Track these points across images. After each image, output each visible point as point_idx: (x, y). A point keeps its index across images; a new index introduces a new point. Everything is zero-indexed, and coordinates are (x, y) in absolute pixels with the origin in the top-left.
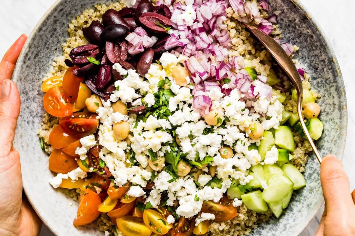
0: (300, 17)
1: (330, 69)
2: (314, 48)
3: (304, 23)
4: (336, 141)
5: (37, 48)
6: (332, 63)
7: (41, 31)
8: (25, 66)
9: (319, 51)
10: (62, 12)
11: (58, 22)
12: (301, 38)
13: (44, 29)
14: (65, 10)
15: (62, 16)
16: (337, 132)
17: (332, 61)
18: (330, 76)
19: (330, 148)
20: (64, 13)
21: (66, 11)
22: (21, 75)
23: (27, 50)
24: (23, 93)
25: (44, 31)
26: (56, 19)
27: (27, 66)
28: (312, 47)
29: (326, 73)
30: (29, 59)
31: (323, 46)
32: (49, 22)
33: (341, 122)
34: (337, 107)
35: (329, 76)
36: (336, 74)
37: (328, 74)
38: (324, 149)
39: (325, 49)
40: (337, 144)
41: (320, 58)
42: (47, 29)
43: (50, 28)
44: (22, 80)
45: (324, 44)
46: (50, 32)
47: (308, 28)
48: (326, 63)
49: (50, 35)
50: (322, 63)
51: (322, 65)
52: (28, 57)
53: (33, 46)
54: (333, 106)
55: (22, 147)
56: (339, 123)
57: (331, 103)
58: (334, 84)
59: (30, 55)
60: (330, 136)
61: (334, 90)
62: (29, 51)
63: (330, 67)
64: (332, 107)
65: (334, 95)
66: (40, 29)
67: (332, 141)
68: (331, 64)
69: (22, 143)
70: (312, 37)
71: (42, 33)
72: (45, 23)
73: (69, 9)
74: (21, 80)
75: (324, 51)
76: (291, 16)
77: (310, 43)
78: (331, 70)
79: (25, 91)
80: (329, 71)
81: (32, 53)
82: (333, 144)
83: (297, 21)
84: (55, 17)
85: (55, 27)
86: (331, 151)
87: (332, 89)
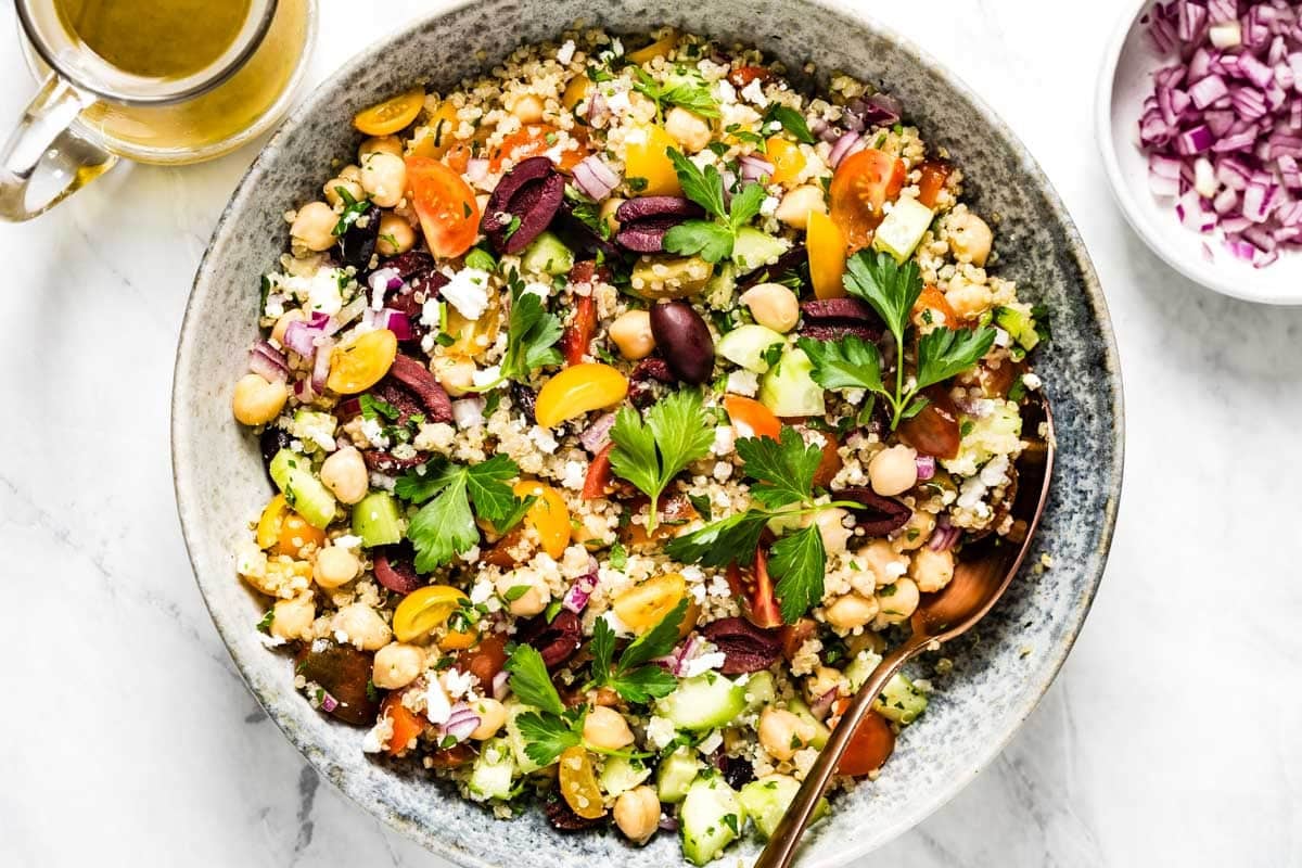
0: (1087, 354)
1: (1087, 524)
2: (1079, 448)
3: (1090, 373)
4: (1001, 708)
5: (399, 69)
6: (1102, 512)
7: (430, 34)
8: (342, 98)
9: (1087, 464)
10: (510, 14)
11: (484, 34)
12: (1061, 407)
13: (441, 30)
14: (517, 13)
15: (504, 24)
16: (1016, 686)
17: (1105, 507)
18: (1079, 541)
19: (978, 716)
20: (511, 19)
21: (519, 17)
22: (322, 116)
23: (371, 63)
24: (303, 162)
25: (438, 37)
26: (484, 23)
27: (348, 100)
28: (1076, 445)
29: (1073, 528)
30: (363, 86)
31: (1103, 459)
32: (462, 20)
33: (1039, 668)
34: (1052, 625)
35: (1074, 540)
36: (1095, 544)
37: (1078, 532)
38: (961, 711)
39: (1103, 467)
40: (1001, 717)
41: (1080, 481)
42: (448, 35)
43: (457, 37)
44: (318, 129)
45: (1108, 454)
46: (452, 46)
47: (1091, 391)
48: (1087, 503)
49: (447, 55)
50: (1078, 497)
51: (1075, 503)
52: (364, 80)
53: (391, 59)
54: (1044, 616)
55: (228, 292)
56: (1033, 667)
57: (1044, 608)
58: (1079, 567)
59: (371, 76)
60: (993, 689)
61: (1068, 581)
62: (374, 66)
63: (1091, 518)
64: (1041, 620)
65: (1060, 593)
66: (429, 28)
67: (991, 703)
68: (1097, 511)
69: (231, 282)
70: (1090, 418)
71: (430, 38)
72: (449, 18)
73: (530, 17)
74: (314, 126)
75: (1098, 471)
76: (1068, 338)
77: (1076, 432)
78: (1089, 529)
79: (310, 158)
80: (1084, 528)
81: (379, 76)
82: (989, 711)
83: (1076, 358)
84: (485, 16)
85: (470, 41)
86: (975, 726)
87: (1064, 573)
